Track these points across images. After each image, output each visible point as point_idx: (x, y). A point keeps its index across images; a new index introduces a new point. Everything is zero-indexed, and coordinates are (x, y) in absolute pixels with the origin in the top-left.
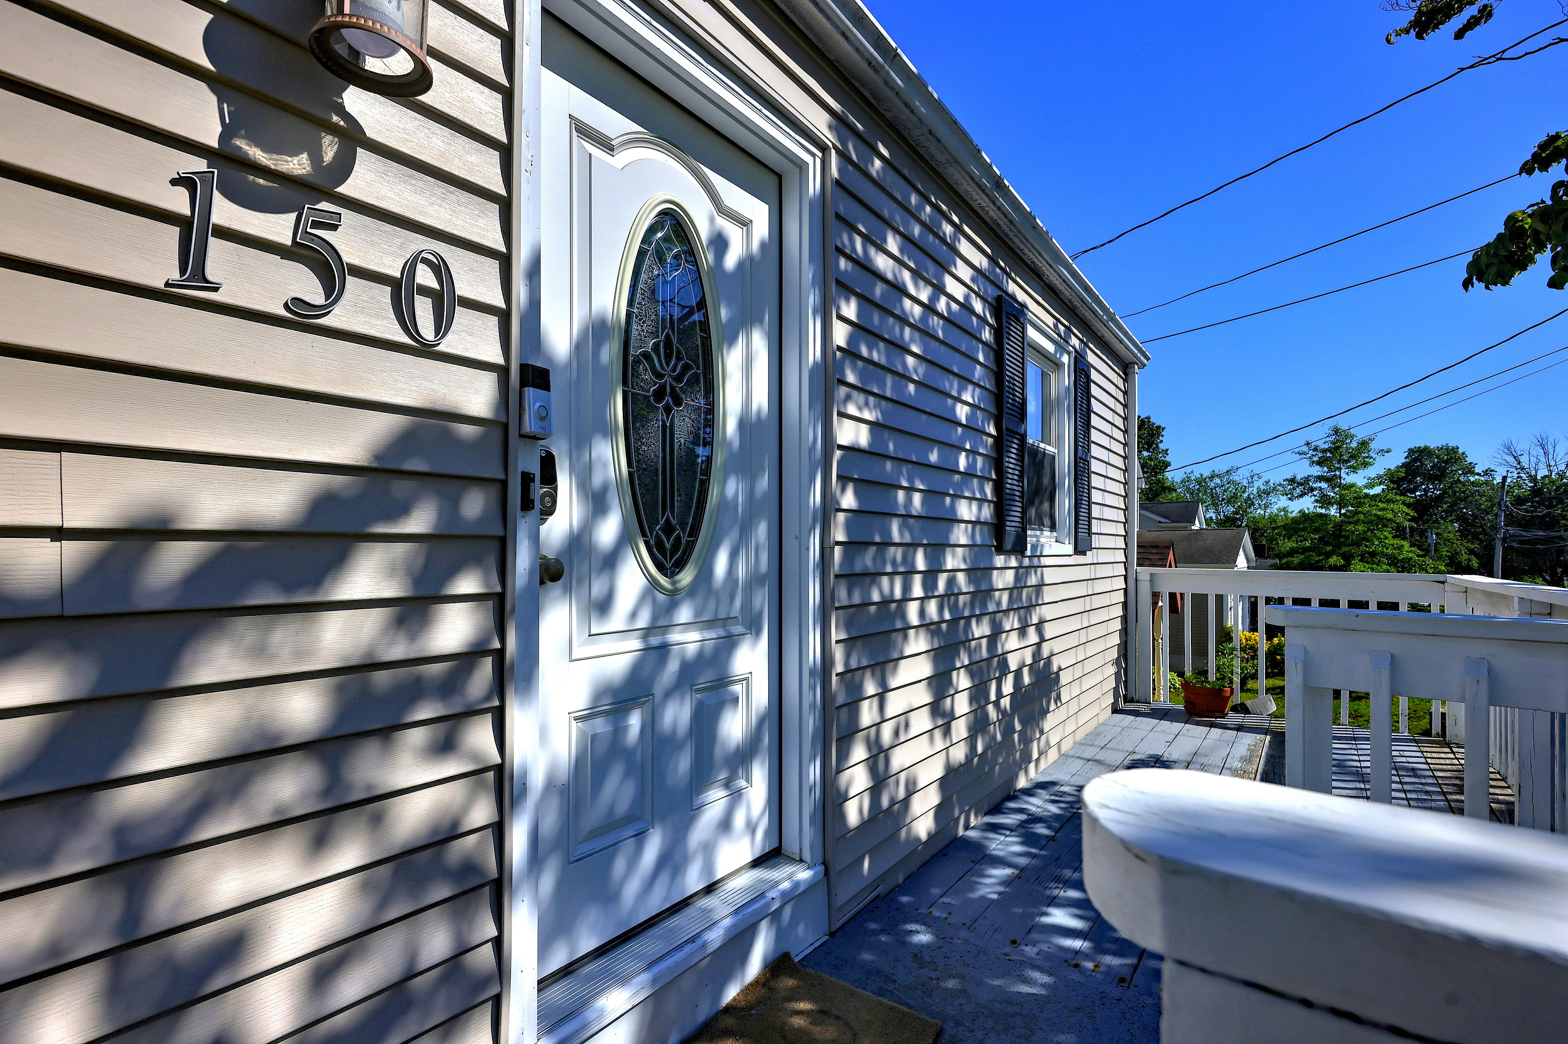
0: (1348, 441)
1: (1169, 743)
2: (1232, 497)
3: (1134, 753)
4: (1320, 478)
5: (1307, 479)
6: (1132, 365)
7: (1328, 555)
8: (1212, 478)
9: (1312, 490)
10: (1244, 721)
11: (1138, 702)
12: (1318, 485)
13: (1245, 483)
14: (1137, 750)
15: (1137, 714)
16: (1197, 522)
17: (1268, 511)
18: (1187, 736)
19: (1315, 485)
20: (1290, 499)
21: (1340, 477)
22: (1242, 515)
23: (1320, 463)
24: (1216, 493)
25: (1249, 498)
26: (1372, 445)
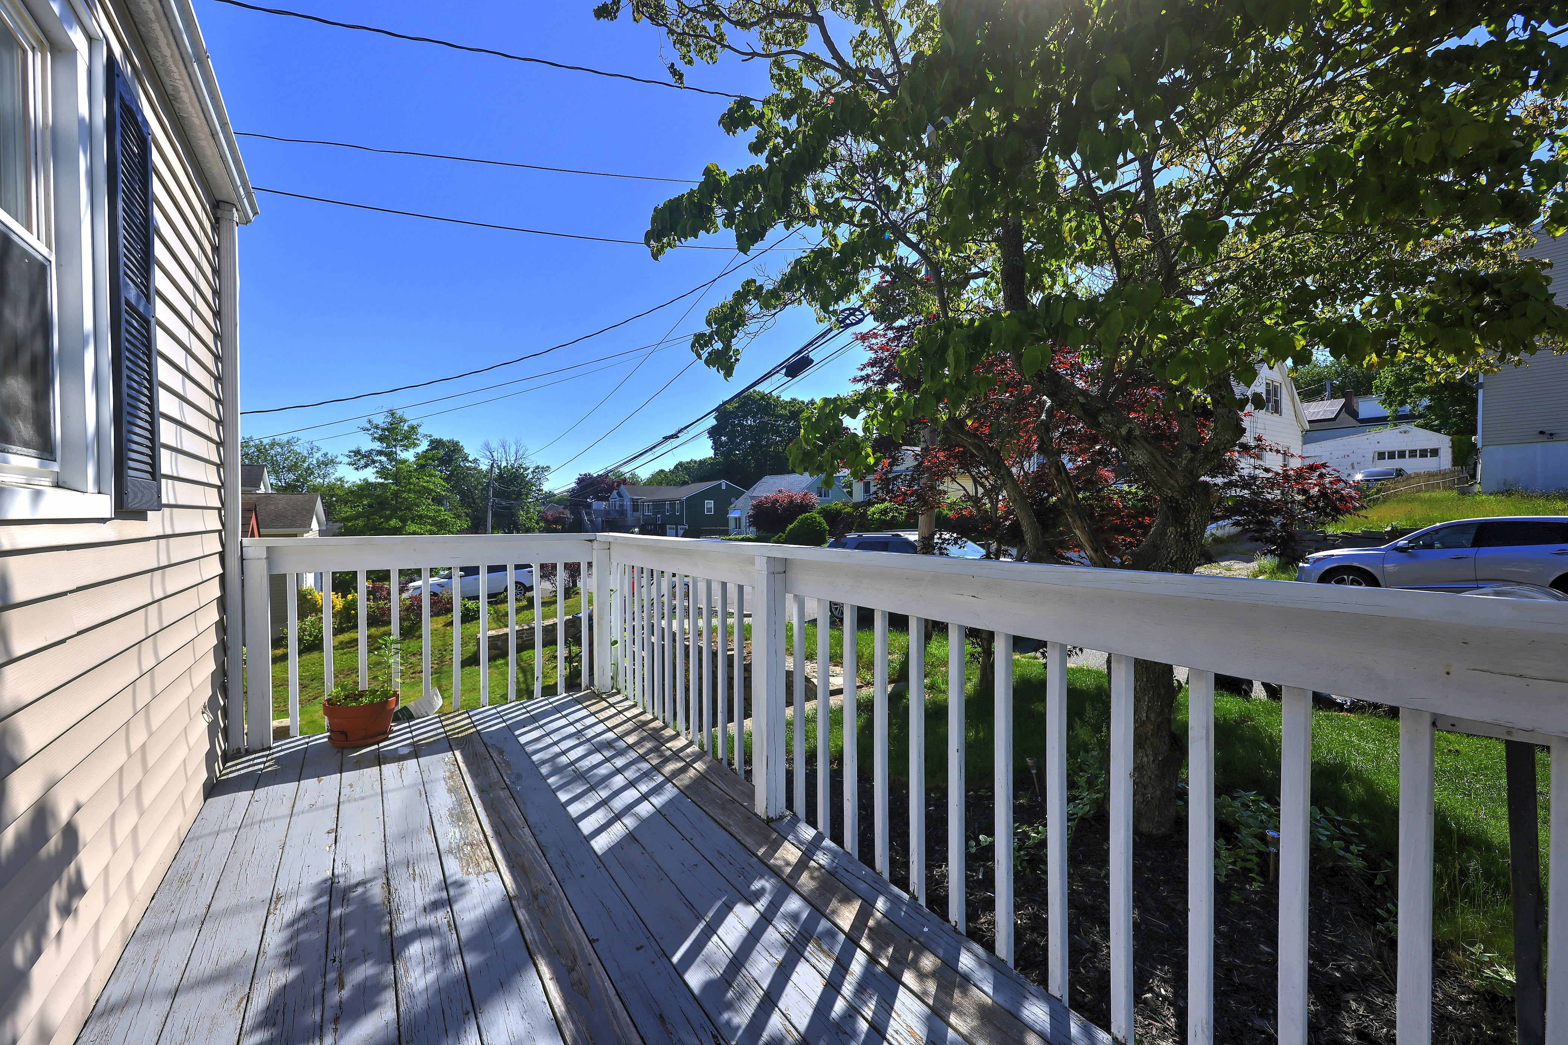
0: (402, 424)
1: (333, 835)
2: (293, 466)
3: (278, 899)
4: (380, 453)
5: (370, 452)
6: (227, 206)
7: (389, 518)
8: (273, 445)
9: (374, 462)
10: (414, 733)
11: (248, 752)
12: (379, 458)
13: (305, 453)
14: (281, 888)
15: (254, 781)
16: (262, 486)
17: (327, 480)
18: (355, 800)
19: (376, 458)
20: (357, 469)
21: (396, 453)
22: (303, 484)
23: (381, 439)
24: (277, 461)
25: (309, 468)
26: (420, 430)
